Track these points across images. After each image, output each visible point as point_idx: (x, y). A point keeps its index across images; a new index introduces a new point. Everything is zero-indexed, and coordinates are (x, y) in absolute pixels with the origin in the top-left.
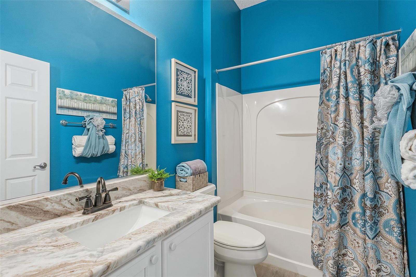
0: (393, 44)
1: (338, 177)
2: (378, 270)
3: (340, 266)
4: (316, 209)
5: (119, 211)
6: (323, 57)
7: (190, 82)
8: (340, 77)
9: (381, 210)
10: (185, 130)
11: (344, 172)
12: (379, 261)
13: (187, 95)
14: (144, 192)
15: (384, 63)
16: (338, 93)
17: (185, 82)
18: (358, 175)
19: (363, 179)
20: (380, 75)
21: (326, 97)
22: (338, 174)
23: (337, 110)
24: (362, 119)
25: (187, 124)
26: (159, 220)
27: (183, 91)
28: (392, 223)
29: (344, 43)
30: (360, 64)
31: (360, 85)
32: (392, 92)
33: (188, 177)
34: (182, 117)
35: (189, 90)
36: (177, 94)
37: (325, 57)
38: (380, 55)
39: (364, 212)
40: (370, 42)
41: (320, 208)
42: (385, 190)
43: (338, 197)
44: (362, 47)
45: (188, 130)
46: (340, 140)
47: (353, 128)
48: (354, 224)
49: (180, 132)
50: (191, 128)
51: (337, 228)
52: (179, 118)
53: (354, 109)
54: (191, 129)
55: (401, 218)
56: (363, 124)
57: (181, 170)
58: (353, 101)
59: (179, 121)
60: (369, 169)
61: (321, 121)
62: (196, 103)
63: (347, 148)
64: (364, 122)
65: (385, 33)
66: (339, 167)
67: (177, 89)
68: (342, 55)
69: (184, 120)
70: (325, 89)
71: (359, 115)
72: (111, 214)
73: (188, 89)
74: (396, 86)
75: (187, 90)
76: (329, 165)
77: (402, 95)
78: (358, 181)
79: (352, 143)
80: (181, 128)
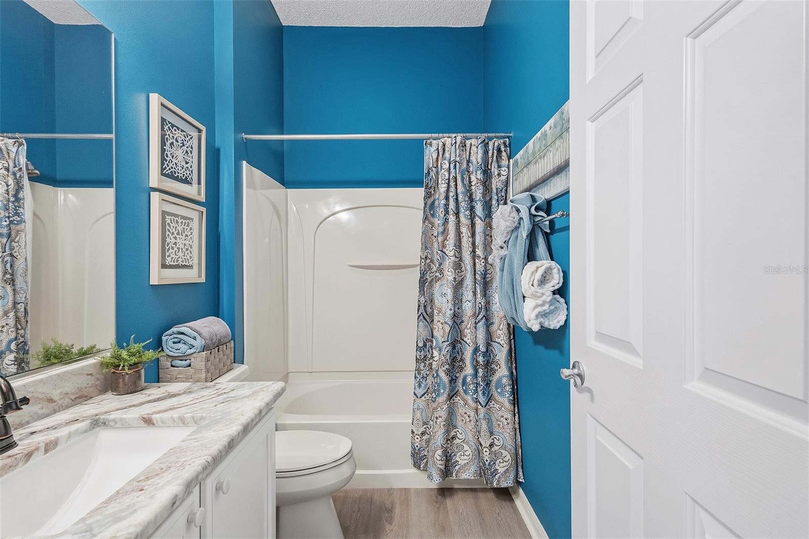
0: (505, 151)
1: (447, 329)
2: (491, 445)
3: (448, 455)
4: (418, 380)
5: (43, 451)
6: (428, 149)
7: (189, 152)
8: (448, 184)
9: (493, 366)
10: (180, 254)
11: (454, 321)
12: (492, 433)
13: (184, 178)
14: (89, 402)
15: (496, 173)
16: (447, 206)
17: (180, 151)
18: (470, 323)
19: (475, 327)
20: (492, 189)
21: (430, 211)
22: (448, 324)
23: (445, 232)
24: (474, 244)
25: (184, 242)
26: (183, 443)
27: (175, 168)
28: (505, 380)
29: (454, 135)
30: (471, 169)
31: (471, 199)
32: (512, 215)
33: (195, 355)
34: (173, 227)
35: (187, 168)
36: (162, 174)
37: (430, 150)
38: (492, 162)
39: (476, 371)
40: (482, 142)
41: (423, 377)
42: (497, 340)
43: (448, 357)
44: (474, 147)
45: (186, 254)
46: (449, 275)
47: (464, 258)
48: (465, 392)
49: (169, 259)
50: (191, 250)
51: (446, 401)
52: (168, 227)
53: (465, 230)
54: (191, 254)
55: (512, 372)
56: (475, 252)
57: (174, 343)
58: (464, 220)
59: (168, 235)
60: (481, 314)
61: (425, 247)
62: (202, 198)
63: (458, 285)
64: (476, 249)
65: (497, 134)
66: (449, 313)
67: (163, 164)
68: (452, 153)
69: (178, 234)
70: (429, 198)
71: (470, 239)
72: (20, 464)
73: (186, 166)
74: (516, 207)
75: (183, 168)
76: (435, 311)
77: (521, 219)
78: (469, 331)
79: (463, 278)
80: (171, 250)
